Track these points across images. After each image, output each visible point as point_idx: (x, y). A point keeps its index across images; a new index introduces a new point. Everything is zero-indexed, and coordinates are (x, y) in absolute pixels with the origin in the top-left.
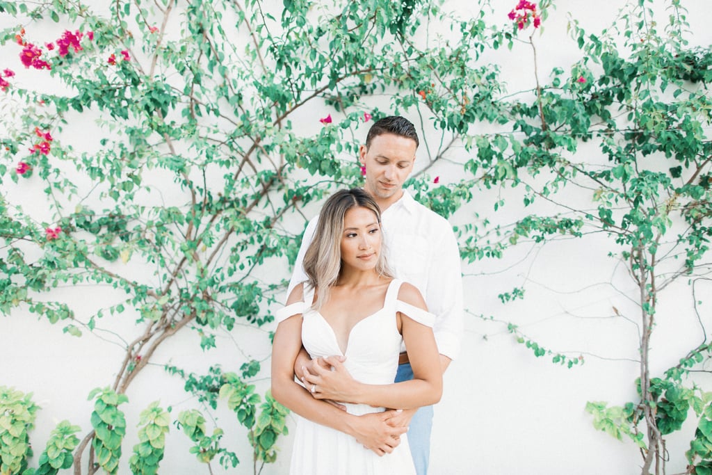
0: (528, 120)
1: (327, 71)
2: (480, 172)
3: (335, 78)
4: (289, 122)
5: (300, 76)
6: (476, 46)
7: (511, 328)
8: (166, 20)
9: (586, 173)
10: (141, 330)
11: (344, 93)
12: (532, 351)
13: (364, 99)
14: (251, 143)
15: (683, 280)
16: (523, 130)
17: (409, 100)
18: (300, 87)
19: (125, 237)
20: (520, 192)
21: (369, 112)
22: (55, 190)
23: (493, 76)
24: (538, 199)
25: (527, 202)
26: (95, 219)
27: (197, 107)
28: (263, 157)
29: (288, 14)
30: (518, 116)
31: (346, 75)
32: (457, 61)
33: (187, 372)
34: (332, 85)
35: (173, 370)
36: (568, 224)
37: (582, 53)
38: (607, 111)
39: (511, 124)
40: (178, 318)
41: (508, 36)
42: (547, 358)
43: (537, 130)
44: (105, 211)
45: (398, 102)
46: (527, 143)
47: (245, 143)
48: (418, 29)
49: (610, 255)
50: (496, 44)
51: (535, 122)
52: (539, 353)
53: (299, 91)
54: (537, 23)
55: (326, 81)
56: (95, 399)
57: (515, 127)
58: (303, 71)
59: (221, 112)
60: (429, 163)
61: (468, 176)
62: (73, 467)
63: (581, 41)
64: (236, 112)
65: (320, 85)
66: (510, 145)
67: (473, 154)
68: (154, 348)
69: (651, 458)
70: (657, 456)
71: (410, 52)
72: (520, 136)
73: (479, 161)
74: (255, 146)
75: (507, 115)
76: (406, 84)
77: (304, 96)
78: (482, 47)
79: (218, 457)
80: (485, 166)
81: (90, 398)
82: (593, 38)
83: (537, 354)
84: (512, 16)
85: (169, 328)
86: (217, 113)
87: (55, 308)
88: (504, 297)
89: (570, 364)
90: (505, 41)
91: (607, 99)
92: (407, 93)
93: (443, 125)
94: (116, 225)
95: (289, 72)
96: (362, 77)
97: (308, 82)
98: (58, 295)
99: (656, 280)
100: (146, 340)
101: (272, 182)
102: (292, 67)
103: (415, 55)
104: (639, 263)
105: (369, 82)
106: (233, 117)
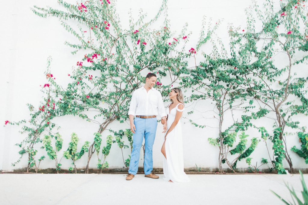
0: (194, 73)
1: (149, 62)
2: (183, 85)
3: (151, 64)
4: (140, 73)
5: (143, 63)
6: (182, 57)
7: (191, 121)
8: (111, 50)
9: (207, 85)
10: (104, 121)
11: (152, 67)
12: (195, 125)
13: (157, 68)
14: (131, 78)
15: (230, 110)
16: (193, 76)
17: (167, 69)
18: (143, 65)
19: (101, 99)
20: (191, 89)
21: (158, 71)
22: (84, 88)
23: (186, 63)
24: (195, 91)
25: (193, 91)
26: (93, 95)
27: (118, 70)
28: (133, 81)
29: (142, 52)
30: (192, 73)
31: (153, 63)
32: (178, 60)
33: (114, 131)
34: (150, 65)
35: (111, 131)
36: (202, 96)
37: (206, 59)
38: (212, 72)
39: (190, 74)
40: (113, 118)
41: (189, 55)
42: (198, 127)
43: (196, 76)
44: (96, 93)
45: (165, 69)
46: (194, 79)
47: (130, 78)
48: (169, 53)
49: (212, 103)
50: (187, 57)
51: (196, 74)
52: (197, 126)
53: (142, 66)
54: (195, 53)
55: (148, 64)
56: (95, 135)
57: (191, 75)
58: (144, 62)
59: (124, 71)
60: (172, 83)
61: (180, 86)
62: (88, 152)
63: (205, 57)
64: (127, 71)
65: (147, 65)
66: (189, 79)
67: (181, 81)
68: (107, 125)
69: (221, 149)
70: (223, 148)
71: (167, 58)
72: (192, 77)
73: (183, 82)
74: (131, 79)
75: (190, 72)
76: (166, 66)
77: (143, 67)
78: (184, 57)
79: (124, 147)
80: (184, 83)
81: (94, 135)
82: (208, 56)
83: (196, 126)
84: (190, 51)
85: (111, 120)
86: (123, 71)
87: (84, 115)
88: (189, 113)
89: (203, 127)
90: (189, 56)
91: (211, 69)
92: (166, 67)
93: (174, 74)
94: (98, 96)
95: (141, 63)
96: (157, 63)
97: (145, 65)
98: (84, 113)
99: (223, 110)
100: (105, 123)
101: (135, 87)
102: (142, 62)
103: (168, 59)
104: (219, 106)
105: (158, 64)
106: (126, 72)
